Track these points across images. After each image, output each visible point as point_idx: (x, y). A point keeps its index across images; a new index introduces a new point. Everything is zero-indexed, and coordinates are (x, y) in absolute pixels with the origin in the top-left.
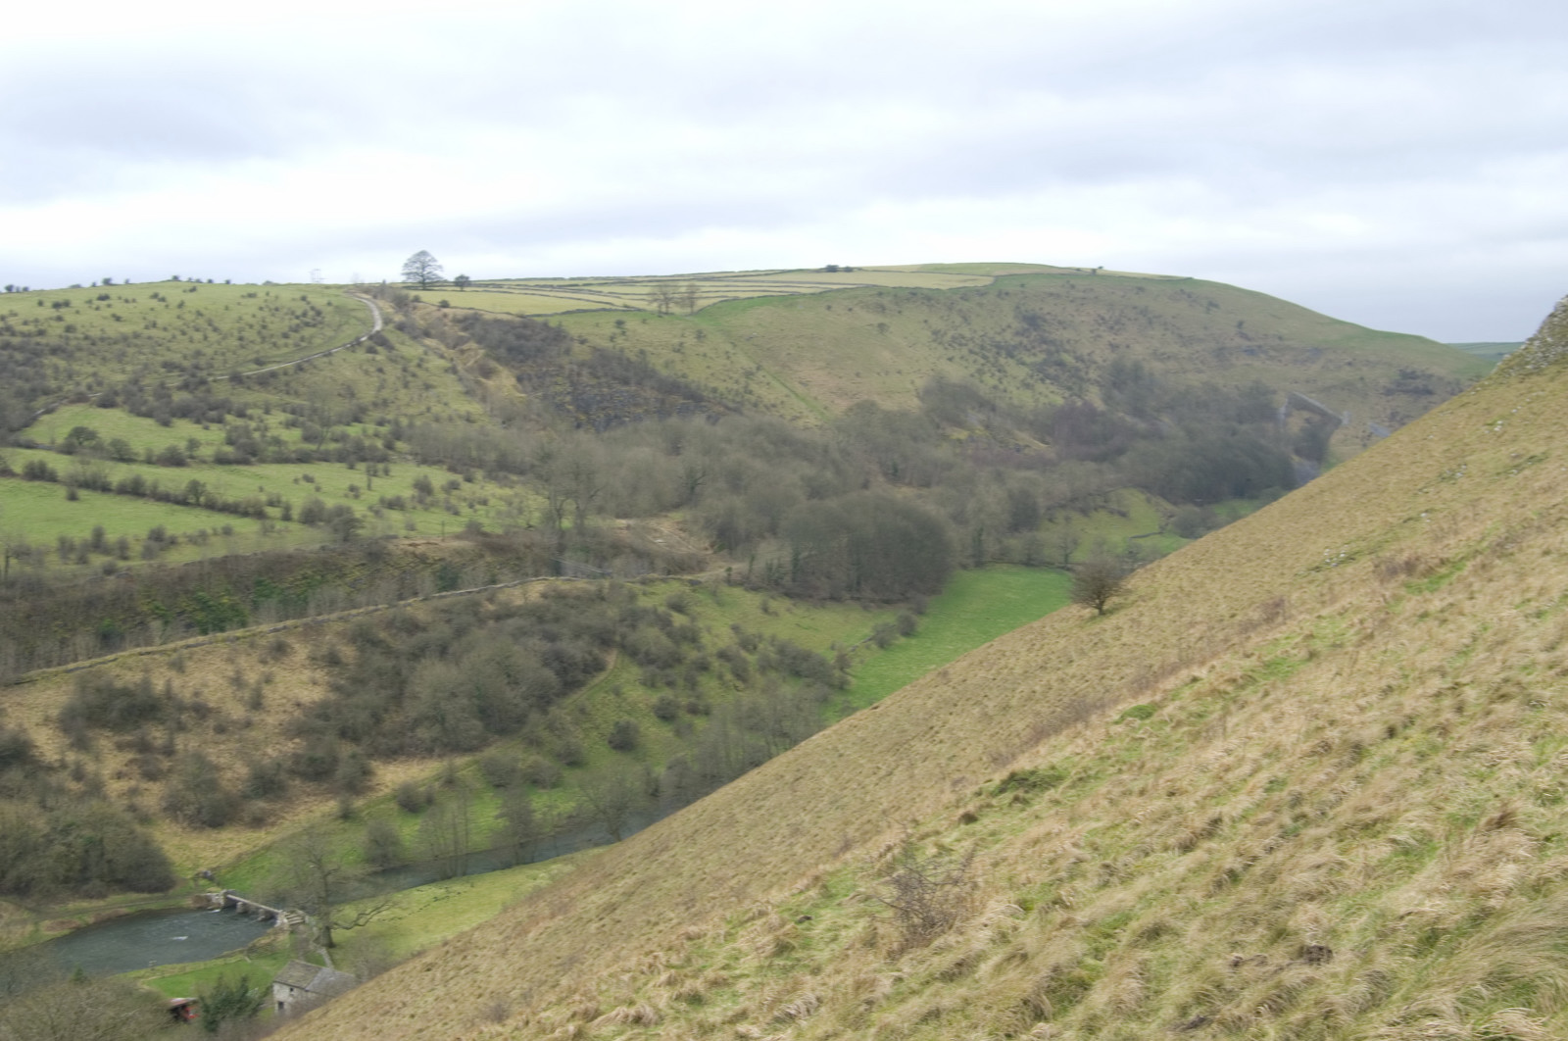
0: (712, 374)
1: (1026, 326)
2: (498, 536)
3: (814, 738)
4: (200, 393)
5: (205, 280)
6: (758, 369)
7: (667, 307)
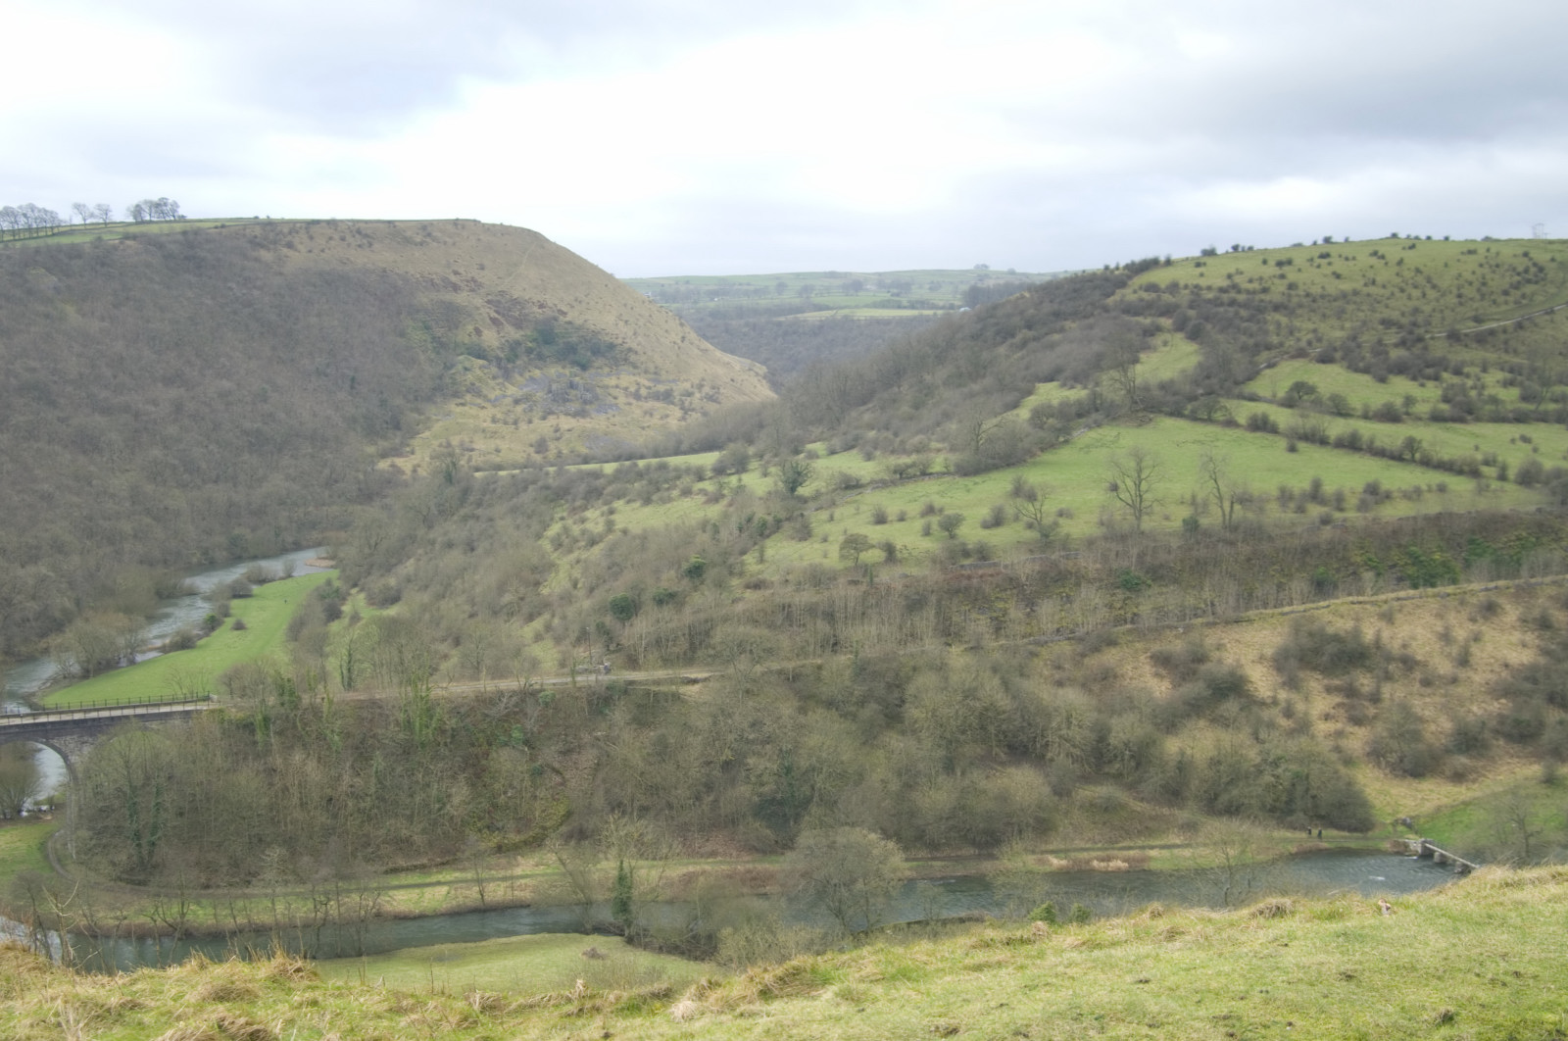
4: (1417, 349)
5: (1423, 237)
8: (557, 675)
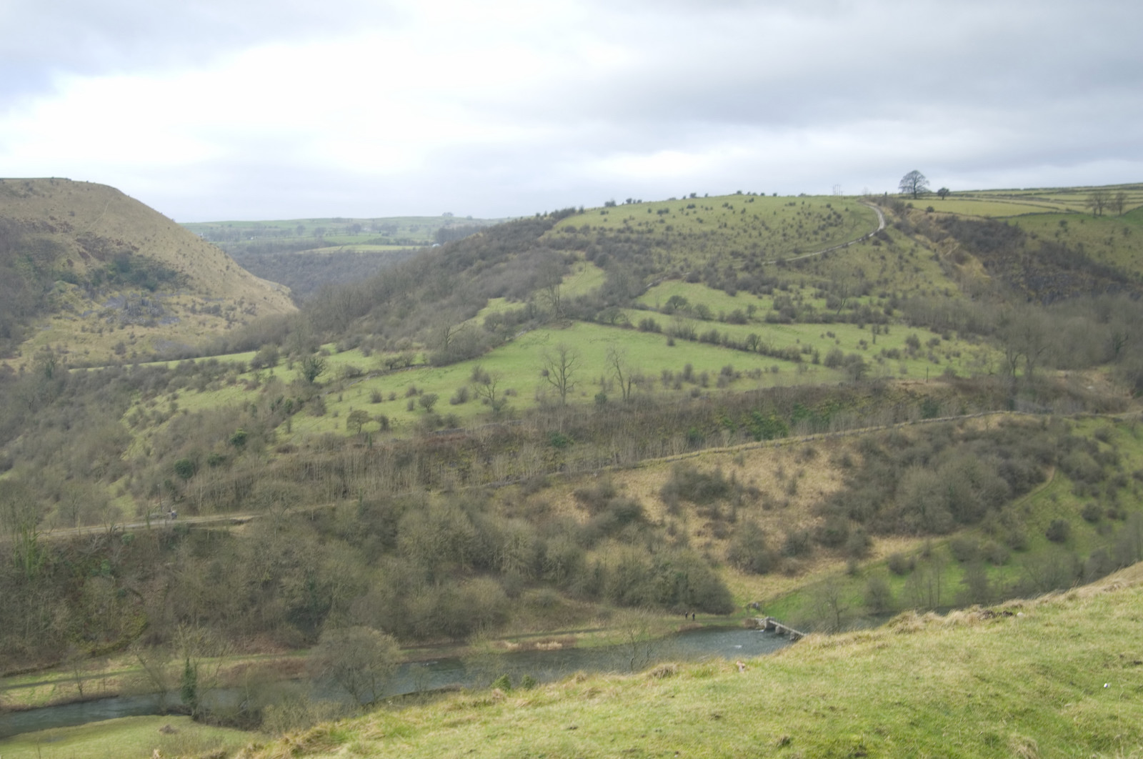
0: (1136, 262)
2: (968, 380)
4: (756, 273)
5: (759, 194)
7: (1101, 211)
8: (136, 521)
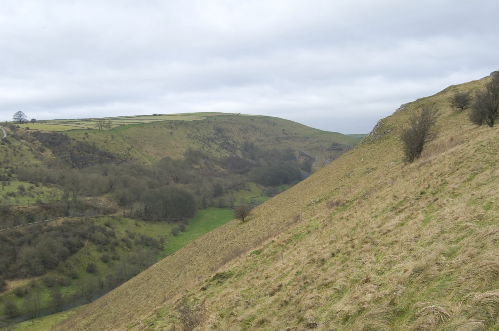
0: (117, 150)
1: (217, 132)
2: (47, 204)
3: (153, 266)
6: (132, 147)
7: (102, 128)
